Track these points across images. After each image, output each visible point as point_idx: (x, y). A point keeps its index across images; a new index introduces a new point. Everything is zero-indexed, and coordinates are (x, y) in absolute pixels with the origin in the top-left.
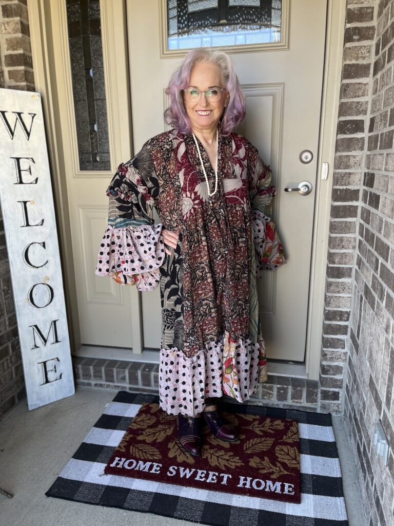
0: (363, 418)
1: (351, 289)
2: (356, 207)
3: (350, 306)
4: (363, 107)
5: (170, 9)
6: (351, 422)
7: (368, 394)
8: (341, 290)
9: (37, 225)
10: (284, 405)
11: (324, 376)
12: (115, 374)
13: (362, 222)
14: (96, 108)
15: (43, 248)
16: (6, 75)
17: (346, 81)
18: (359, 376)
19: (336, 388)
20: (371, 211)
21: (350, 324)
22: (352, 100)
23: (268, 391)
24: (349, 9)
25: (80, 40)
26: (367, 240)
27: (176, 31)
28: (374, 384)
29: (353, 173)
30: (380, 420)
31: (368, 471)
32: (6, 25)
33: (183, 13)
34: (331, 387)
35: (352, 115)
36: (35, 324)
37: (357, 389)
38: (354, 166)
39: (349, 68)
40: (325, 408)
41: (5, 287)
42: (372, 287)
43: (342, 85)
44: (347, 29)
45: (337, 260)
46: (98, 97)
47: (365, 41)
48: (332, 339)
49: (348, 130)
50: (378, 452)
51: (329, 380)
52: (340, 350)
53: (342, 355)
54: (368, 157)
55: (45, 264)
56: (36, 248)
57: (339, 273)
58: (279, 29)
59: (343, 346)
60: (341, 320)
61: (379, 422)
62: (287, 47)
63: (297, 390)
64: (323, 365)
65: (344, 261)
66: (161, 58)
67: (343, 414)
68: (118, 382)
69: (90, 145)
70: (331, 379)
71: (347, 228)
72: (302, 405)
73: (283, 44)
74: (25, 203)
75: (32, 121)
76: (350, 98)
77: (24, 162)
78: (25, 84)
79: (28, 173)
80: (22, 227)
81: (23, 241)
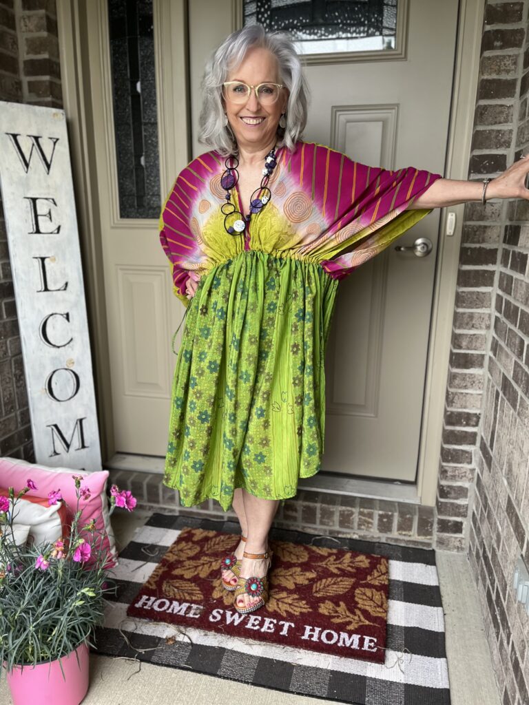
0: (496, 555)
1: (483, 384)
2: (493, 273)
3: (481, 405)
4: (506, 138)
5: (247, 3)
6: (478, 562)
7: (504, 522)
8: (469, 384)
9: (59, 290)
10: (388, 538)
11: (442, 500)
12: (161, 492)
13: (500, 293)
14: (144, 133)
15: (66, 321)
16: (25, 87)
17: (483, 102)
18: (491, 500)
19: (458, 516)
20: (514, 277)
21: (480, 430)
22: (490, 128)
23: (367, 519)
24: (490, 5)
25: (125, 43)
26: (507, 316)
28: (514, 508)
29: (490, 227)
30: (522, 555)
31: (503, 625)
32: (26, 20)
33: (265, 8)
34: (452, 516)
35: (491, 148)
36: (54, 423)
37: (489, 516)
38: (491, 217)
39: (488, 84)
40: (443, 544)
41: (17, 372)
42: (513, 379)
43: (478, 108)
44: (486, 33)
45: (464, 344)
46: (147, 121)
47: (510, 49)
48: (455, 450)
49: (484, 169)
50: (519, 598)
51: (449, 505)
52: (465, 466)
53: (468, 472)
54: (511, 204)
55: (69, 343)
56: (56, 321)
57: (466, 362)
58: (393, 33)
59: (469, 460)
60: (468, 425)
61: (520, 558)
62: (403, 56)
63: (406, 519)
64: (442, 486)
65: (474, 345)
67: (468, 551)
68: (164, 503)
69: (135, 185)
70: (452, 504)
71: (480, 300)
72: (412, 538)
73: (399, 52)
74: (43, 259)
75: (54, 148)
76: (488, 125)
77: (43, 204)
78: (49, 99)
79: (48, 219)
80: (38, 292)
81: (39, 311)
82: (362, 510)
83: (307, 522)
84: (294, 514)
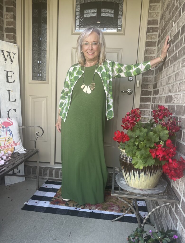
2: (151, 98)
5: (77, 15)
9: (13, 101)
13: (152, 104)
14: (42, 53)
15: (15, 111)
16: (5, 36)
17: (147, 48)
20: (156, 97)
22: (149, 55)
24: (149, 20)
25: (37, 25)
27: (79, 25)
29: (149, 84)
32: (7, 15)
33: (82, 17)
38: (150, 81)
39: (148, 43)
43: (145, 49)
44: (148, 27)
46: (43, 49)
47: (155, 33)
54: (155, 77)
56: (12, 111)
58: (121, 27)
62: (124, 34)
65: (145, 120)
66: (72, 35)
68: (43, 176)
71: (147, 107)
73: (123, 32)
74: (9, 91)
75: (14, 56)
77: (10, 73)
78: (13, 40)
79: (11, 78)
80: (7, 101)
81: (7, 107)
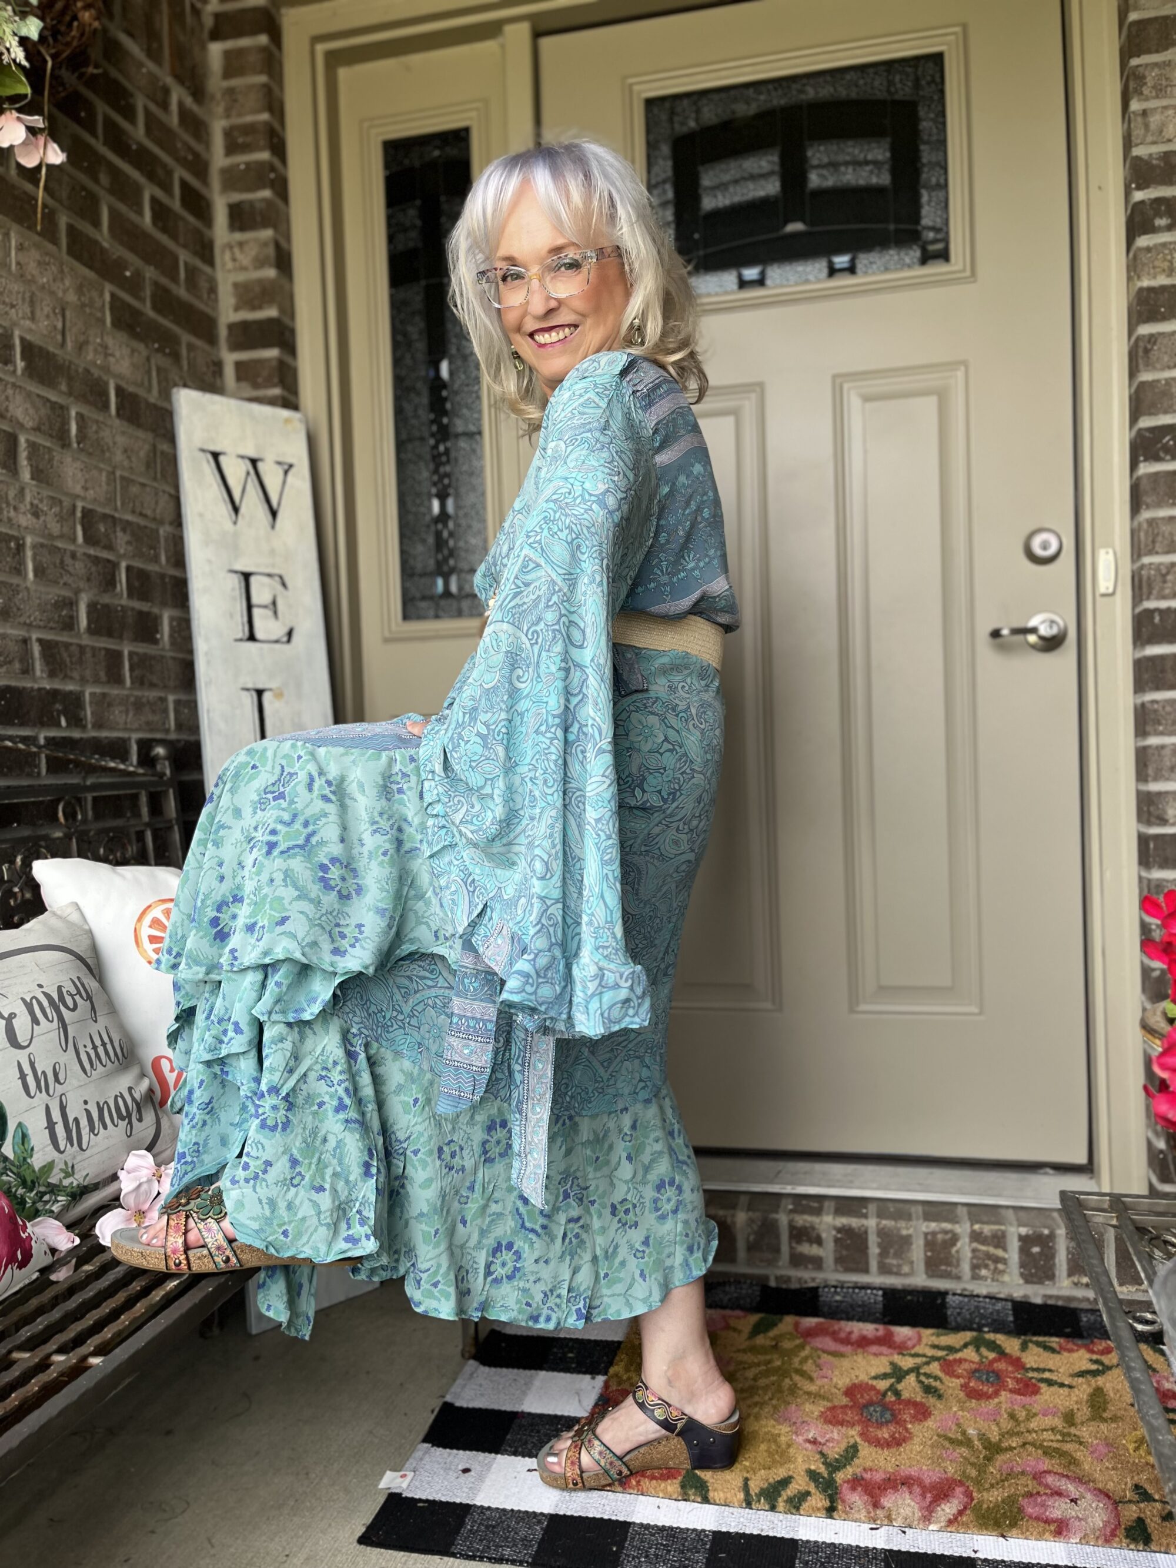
10: (1045, 1296)
11: (1164, 1188)
14: (453, 454)
16: (229, 372)
17: (1145, 329)
22: (1169, 374)
23: (992, 1250)
24: (1138, 158)
25: (418, 292)
32: (236, 250)
39: (1153, 296)
43: (1135, 343)
44: (1136, 205)
45: (1171, 813)
46: (461, 429)
58: (942, 235)
62: (968, 273)
69: (434, 552)
73: (960, 267)
74: (260, 693)
75: (284, 482)
76: (1163, 369)
77: (263, 585)
78: (276, 391)
79: (269, 613)
82: (977, 1227)
83: (848, 1270)
84: (814, 1250)
